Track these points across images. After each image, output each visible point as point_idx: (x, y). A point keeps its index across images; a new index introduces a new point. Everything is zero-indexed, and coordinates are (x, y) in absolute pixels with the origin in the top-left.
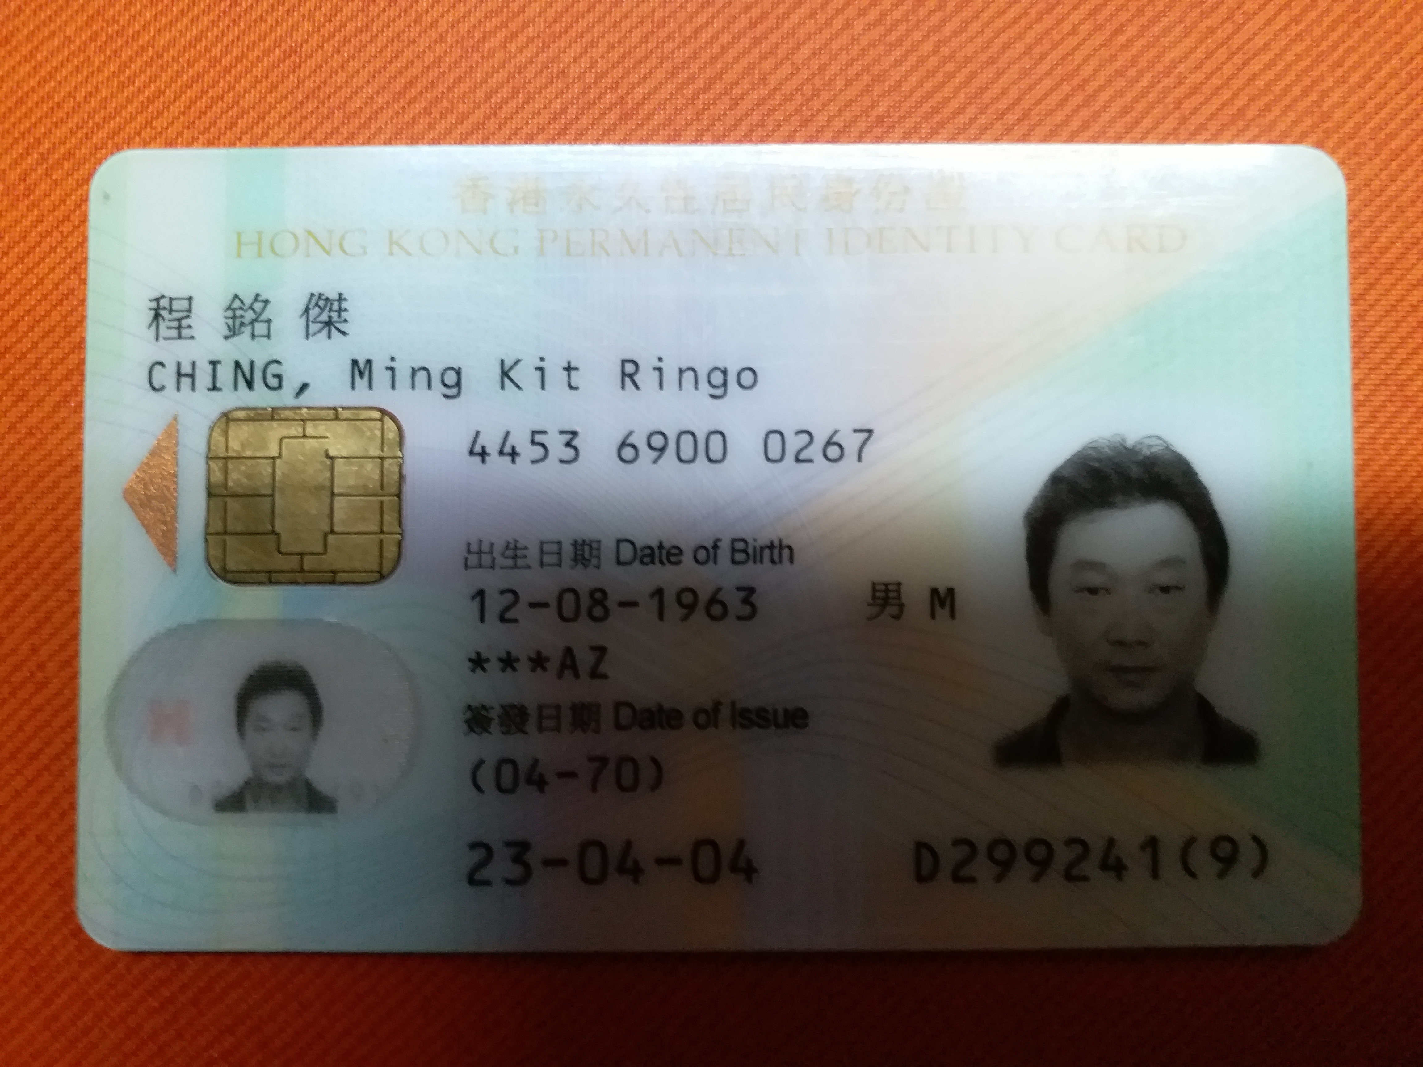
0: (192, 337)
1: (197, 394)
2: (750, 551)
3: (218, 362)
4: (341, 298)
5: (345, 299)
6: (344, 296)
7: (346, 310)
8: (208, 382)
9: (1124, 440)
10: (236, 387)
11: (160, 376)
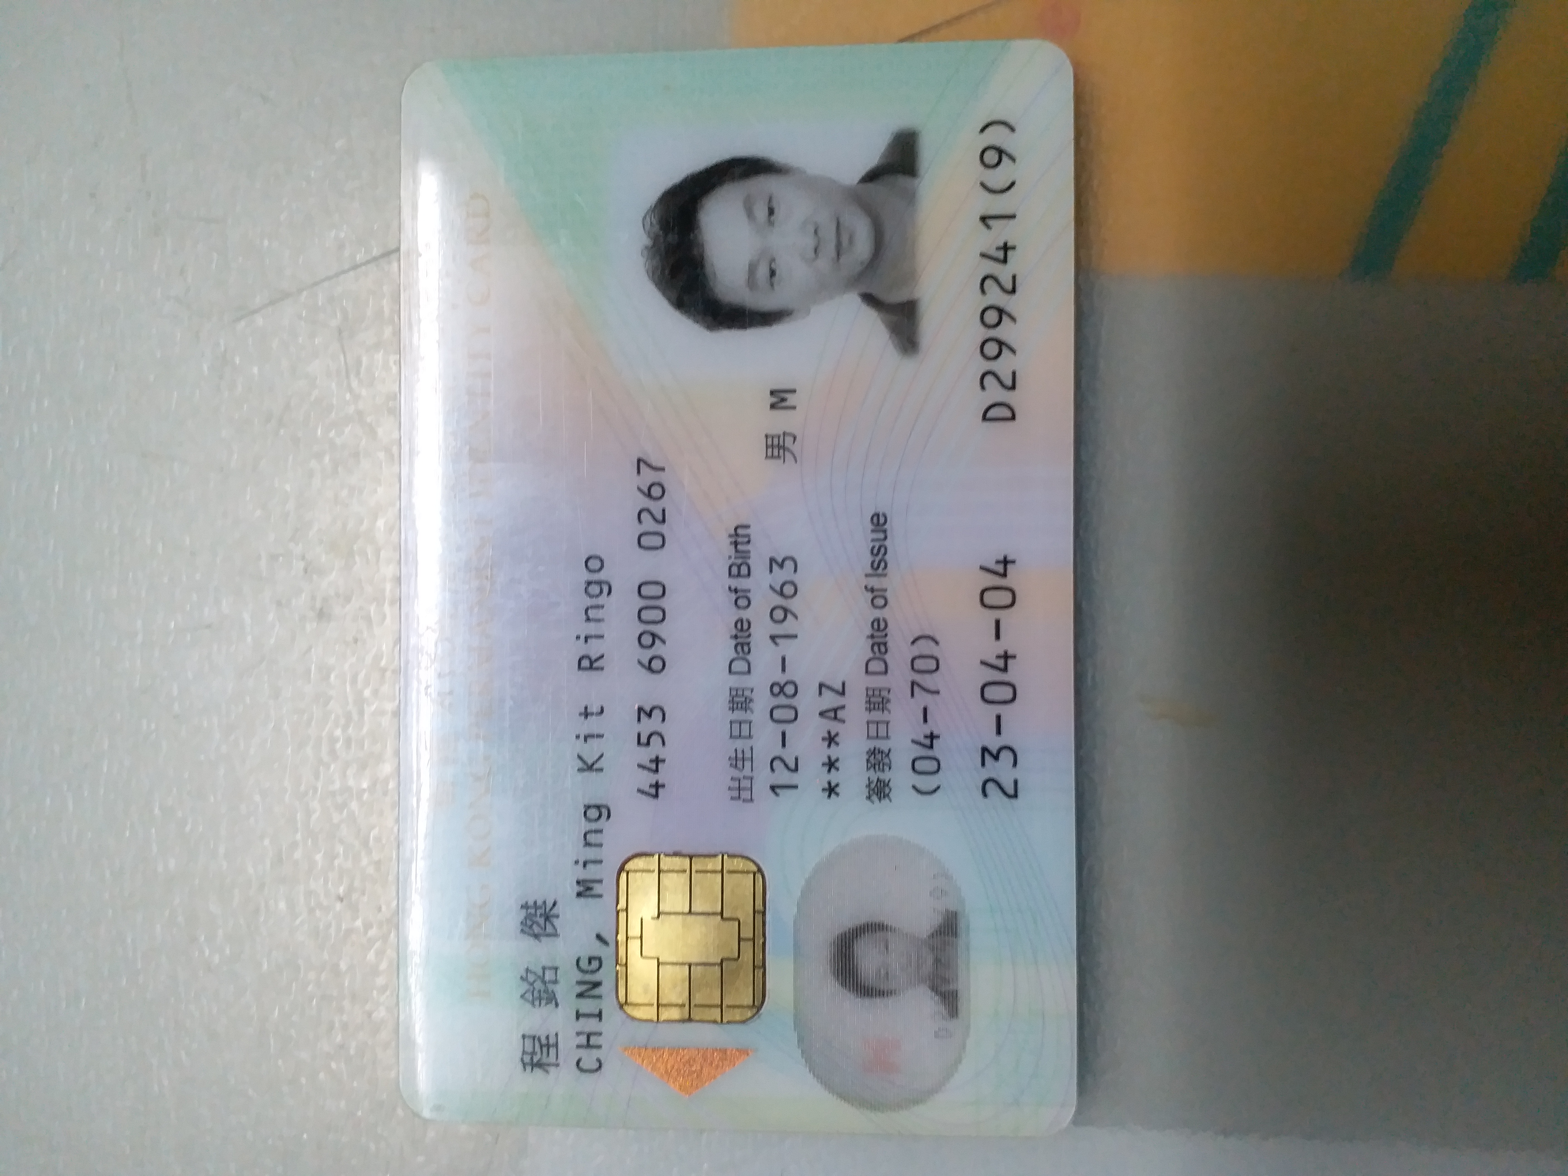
0: (557, 1035)
1: (604, 1030)
2: (739, 561)
3: (577, 1012)
4: (525, 906)
5: (527, 903)
6: (524, 902)
7: (535, 903)
8: (594, 1021)
9: (646, 247)
10: (599, 997)
11: (589, 1061)
